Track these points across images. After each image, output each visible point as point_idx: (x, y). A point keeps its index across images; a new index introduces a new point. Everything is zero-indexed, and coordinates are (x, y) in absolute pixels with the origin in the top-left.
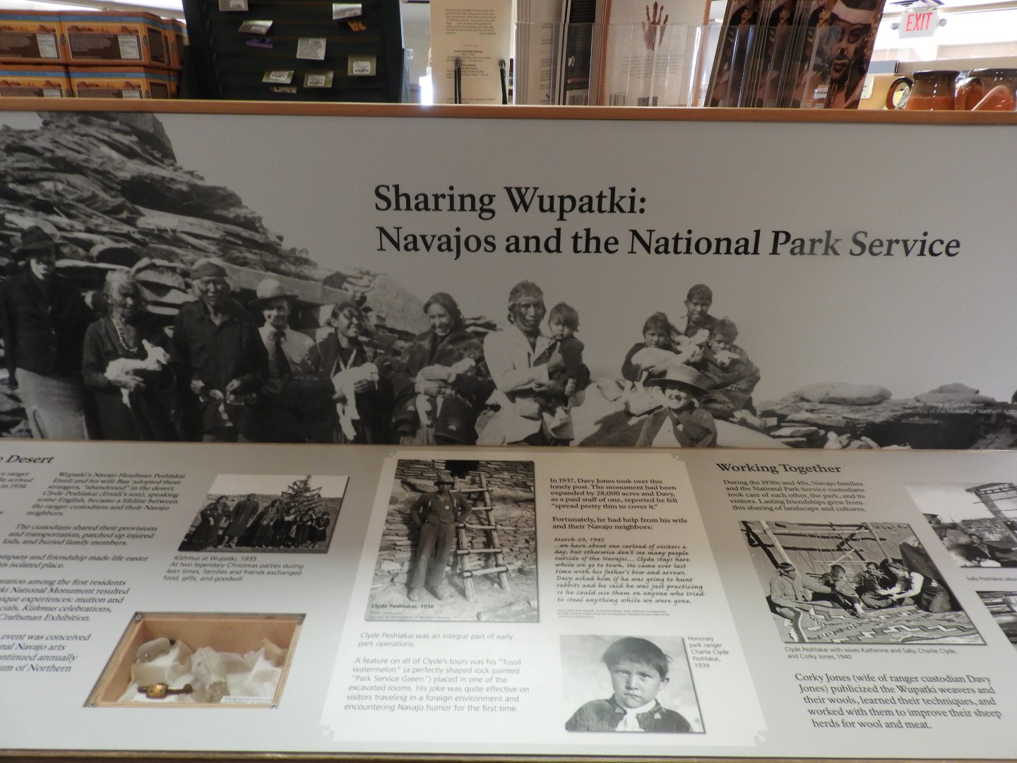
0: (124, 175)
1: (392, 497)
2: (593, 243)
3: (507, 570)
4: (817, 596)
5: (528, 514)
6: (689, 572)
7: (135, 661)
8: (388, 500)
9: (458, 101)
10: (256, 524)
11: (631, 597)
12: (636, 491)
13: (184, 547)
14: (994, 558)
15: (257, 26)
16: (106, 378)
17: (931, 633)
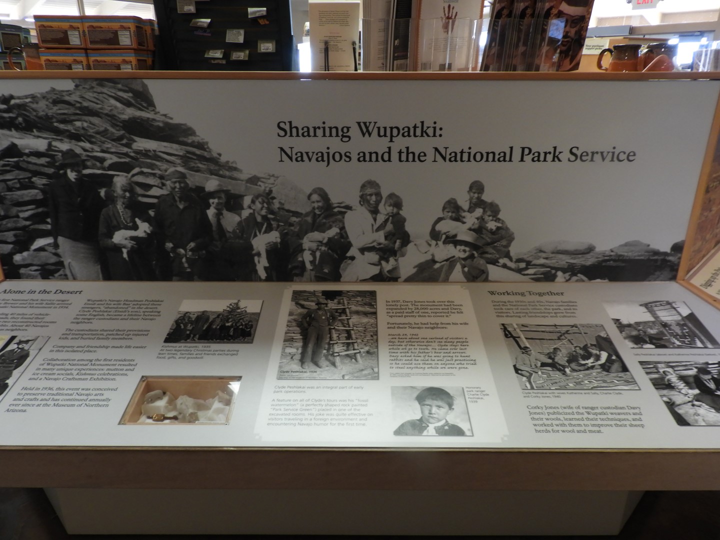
0: (125, 117)
1: (290, 312)
2: (411, 156)
3: (360, 352)
4: (544, 365)
5: (372, 321)
6: (468, 352)
7: (143, 403)
8: (288, 313)
9: (327, 70)
10: (209, 327)
11: (433, 366)
12: (438, 307)
13: (167, 340)
14: (651, 343)
15: (201, 22)
16: (113, 242)
17: (608, 384)
